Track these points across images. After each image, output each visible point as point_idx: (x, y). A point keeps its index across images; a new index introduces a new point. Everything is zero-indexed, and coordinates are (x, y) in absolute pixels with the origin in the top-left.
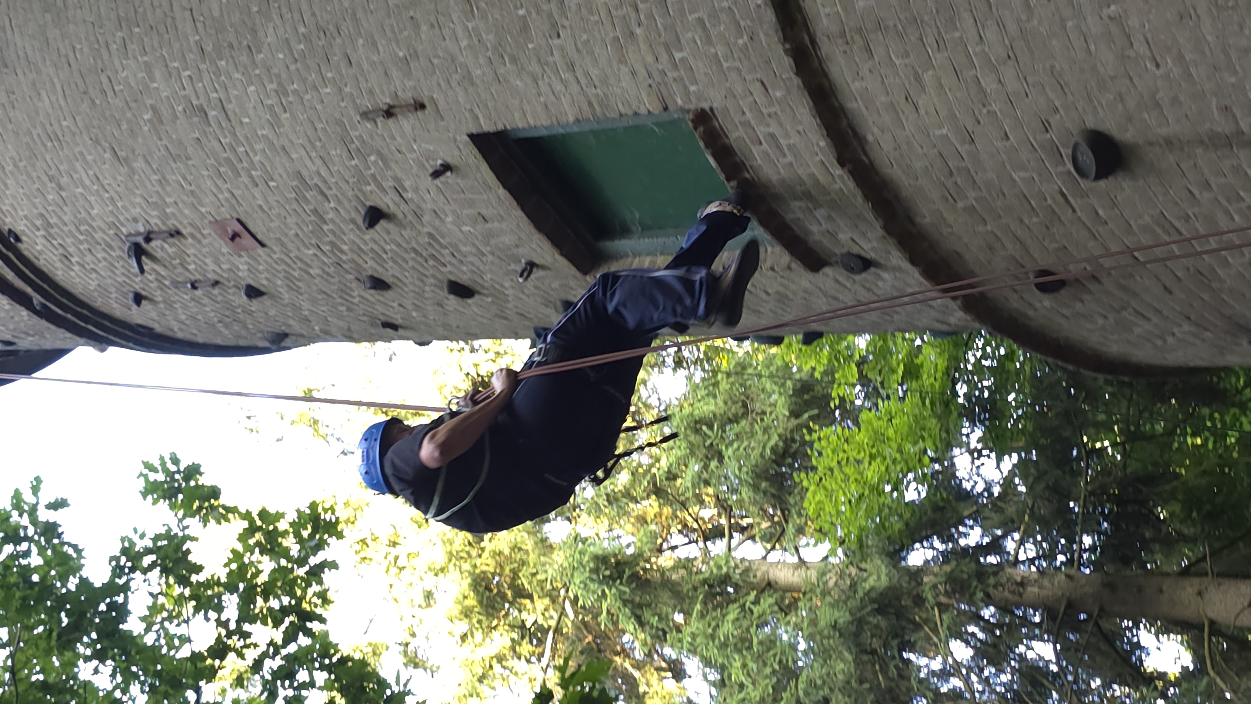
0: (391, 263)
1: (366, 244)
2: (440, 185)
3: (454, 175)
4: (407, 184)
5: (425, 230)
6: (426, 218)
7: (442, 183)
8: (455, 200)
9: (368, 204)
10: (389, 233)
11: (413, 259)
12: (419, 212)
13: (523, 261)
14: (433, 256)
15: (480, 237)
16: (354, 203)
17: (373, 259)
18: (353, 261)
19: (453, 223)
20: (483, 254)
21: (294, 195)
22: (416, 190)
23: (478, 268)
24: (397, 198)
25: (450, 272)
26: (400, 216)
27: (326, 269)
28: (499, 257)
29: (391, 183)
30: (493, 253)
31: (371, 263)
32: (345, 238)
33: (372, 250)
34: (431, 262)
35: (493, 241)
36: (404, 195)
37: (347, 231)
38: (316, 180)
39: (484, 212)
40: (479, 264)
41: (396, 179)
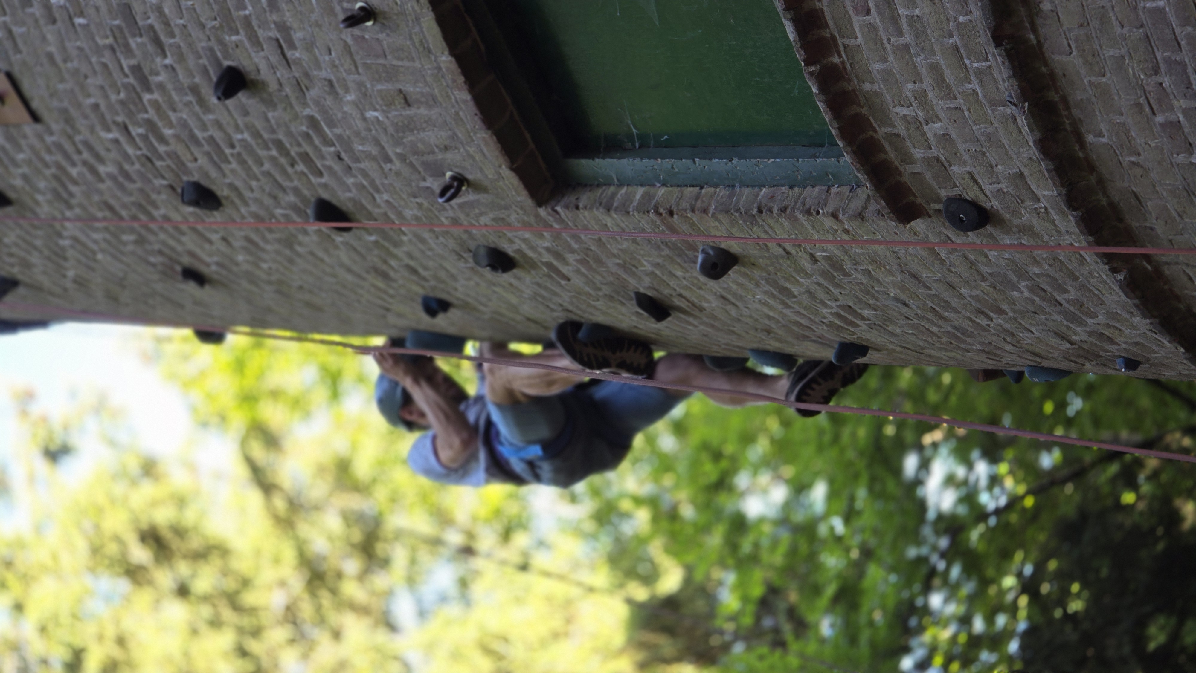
0: (234, 165)
1: (204, 127)
2: (350, 41)
3: (377, 27)
4: (298, 36)
5: (307, 112)
6: (313, 93)
7: (355, 38)
8: (367, 66)
9: (227, 63)
10: (246, 113)
11: (273, 159)
12: (304, 82)
13: (449, 174)
14: (306, 158)
15: (391, 130)
16: (204, 61)
17: (208, 154)
18: (173, 156)
19: (355, 104)
20: (388, 160)
21: (110, 41)
22: (310, 46)
23: (372, 182)
24: (275, 58)
25: (325, 186)
26: (273, 86)
27: (127, 167)
28: (411, 165)
29: (274, 33)
30: (403, 158)
31: (202, 161)
32: (173, 116)
33: (211, 140)
34: (301, 167)
35: (410, 138)
36: (289, 54)
37: (180, 106)
38: (153, 20)
39: (409, 88)
40: (375, 174)
41: (283, 28)
